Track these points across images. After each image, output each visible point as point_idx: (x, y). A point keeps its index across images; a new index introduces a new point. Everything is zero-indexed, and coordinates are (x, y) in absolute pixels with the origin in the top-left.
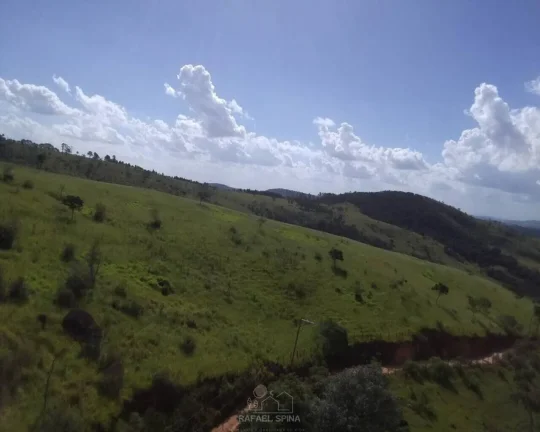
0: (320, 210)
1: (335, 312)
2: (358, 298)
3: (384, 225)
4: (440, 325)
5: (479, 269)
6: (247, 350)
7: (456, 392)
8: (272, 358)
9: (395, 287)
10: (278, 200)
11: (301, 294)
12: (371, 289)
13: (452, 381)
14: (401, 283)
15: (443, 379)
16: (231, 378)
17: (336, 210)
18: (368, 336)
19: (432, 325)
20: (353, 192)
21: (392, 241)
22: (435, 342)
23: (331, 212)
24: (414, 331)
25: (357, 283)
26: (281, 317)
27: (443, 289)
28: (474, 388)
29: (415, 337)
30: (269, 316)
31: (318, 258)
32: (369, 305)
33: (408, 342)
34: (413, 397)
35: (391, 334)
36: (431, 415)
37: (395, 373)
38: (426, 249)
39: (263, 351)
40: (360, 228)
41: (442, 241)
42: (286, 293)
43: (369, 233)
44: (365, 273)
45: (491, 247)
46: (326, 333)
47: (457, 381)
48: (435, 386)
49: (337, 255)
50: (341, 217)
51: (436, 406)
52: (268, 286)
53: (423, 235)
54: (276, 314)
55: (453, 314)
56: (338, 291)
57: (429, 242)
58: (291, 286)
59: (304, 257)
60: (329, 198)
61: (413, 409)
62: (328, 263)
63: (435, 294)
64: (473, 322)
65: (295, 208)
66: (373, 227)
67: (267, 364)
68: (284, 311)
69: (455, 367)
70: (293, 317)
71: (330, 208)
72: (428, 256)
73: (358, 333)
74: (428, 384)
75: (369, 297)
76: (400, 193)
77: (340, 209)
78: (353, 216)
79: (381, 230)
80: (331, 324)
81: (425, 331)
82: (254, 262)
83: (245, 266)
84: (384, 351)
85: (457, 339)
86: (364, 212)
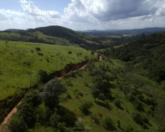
0: (28, 35)
1: (42, 67)
2: (48, 61)
3: (51, 37)
4: (71, 62)
5: (78, 45)
6: (13, 87)
7: (77, 78)
8: (23, 87)
9: (58, 55)
10: (11, 33)
11: (29, 65)
12: (51, 58)
13: (76, 75)
14: (59, 54)
15: (73, 76)
16: (10, 98)
17: (34, 35)
18: (53, 71)
19: (69, 63)
20: (39, 27)
21: (55, 42)
22: (71, 67)
24: (64, 66)
25: (47, 57)
26: (23, 73)
27: (70, 53)
28: (80, 75)
29: (65, 67)
30: (19, 75)
31: (32, 51)
32: (51, 62)
33: (64, 69)
34: (67, 83)
35: (59, 69)
36: (72, 85)
37: (62, 78)
38: (64, 42)
39: (20, 86)
40: (44, 39)
41: (68, 39)
42: (23, 65)
43: (47, 40)
44: (49, 53)
45: (80, 39)
46: (40, 74)
47: (77, 75)
48: (72, 78)
49: (38, 49)
50: (37, 37)
51: (73, 83)
52: (16, 65)
53: (63, 38)
54: (21, 73)
55: (74, 59)
56: (41, 60)
57: (65, 40)
58: (25, 63)
59: (27, 52)
60: (31, 30)
61: (67, 85)
62: (36, 52)
63: (69, 54)
64: (78, 59)
65: (18, 35)
66: (48, 38)
67: (23, 89)
68: (24, 71)
69: (76, 72)
70: (28, 72)
71: (32, 34)
72: (65, 44)
73: (50, 71)
74: (70, 78)
75: (51, 60)
76: (55, 26)
77: (36, 34)
78: (41, 36)
79: (51, 39)
80: (41, 71)
81: (67, 65)
82: (8, 58)
83: (4, 60)
84: (58, 74)
85: (75, 65)
86: (45, 34)
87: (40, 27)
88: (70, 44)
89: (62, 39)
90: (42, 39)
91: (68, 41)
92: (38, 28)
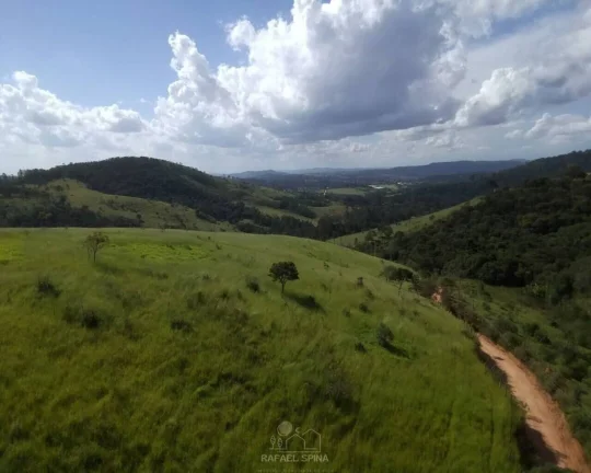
0: (27, 194)
3: (123, 199)
5: (231, 226)
17: (51, 191)
20: (67, 164)
21: (139, 216)
23: (46, 195)
38: (177, 216)
40: (94, 208)
41: (191, 206)
43: (108, 212)
45: (235, 203)
50: (63, 199)
53: (170, 201)
57: (180, 209)
60: (35, 176)
66: (110, 204)
71: (43, 188)
72: (182, 224)
77: (59, 188)
78: (79, 195)
79: (122, 207)
86: (94, 187)
87: (71, 164)
88: (200, 223)
89: (168, 205)
90: (85, 207)
91: (191, 211)
92: (64, 167)
